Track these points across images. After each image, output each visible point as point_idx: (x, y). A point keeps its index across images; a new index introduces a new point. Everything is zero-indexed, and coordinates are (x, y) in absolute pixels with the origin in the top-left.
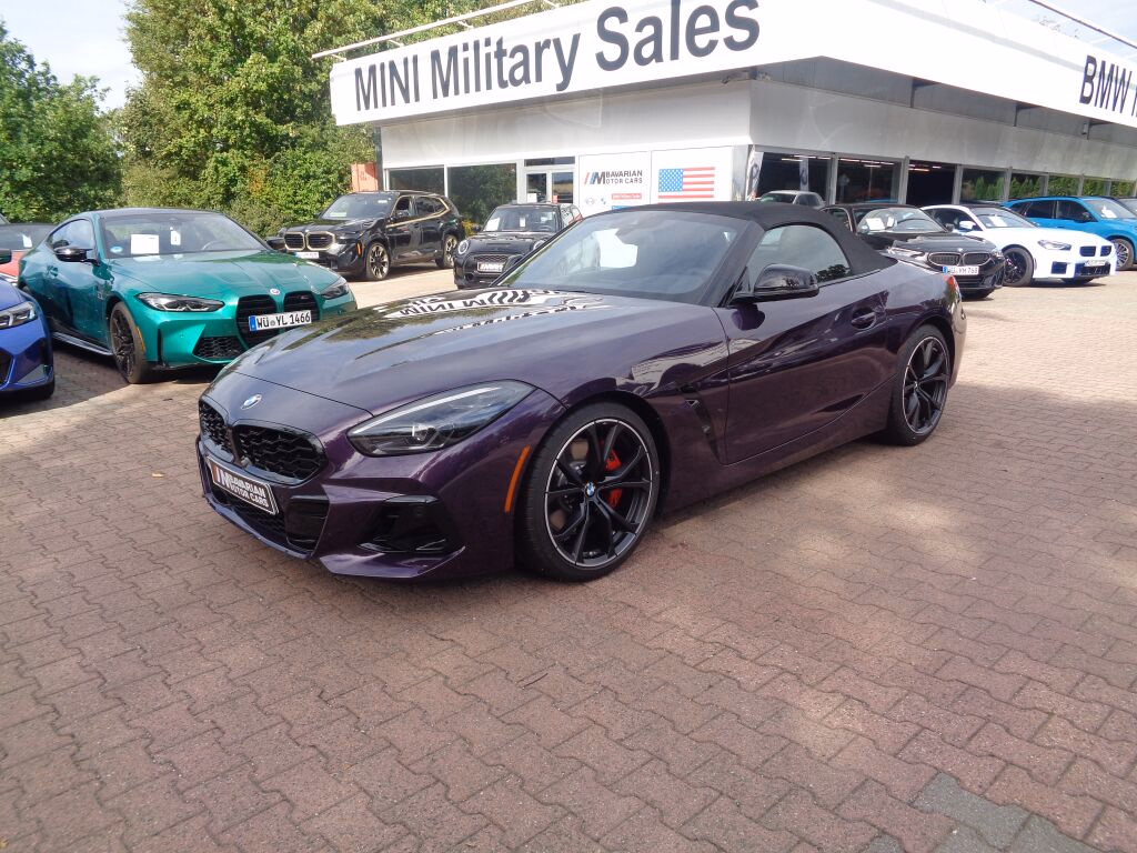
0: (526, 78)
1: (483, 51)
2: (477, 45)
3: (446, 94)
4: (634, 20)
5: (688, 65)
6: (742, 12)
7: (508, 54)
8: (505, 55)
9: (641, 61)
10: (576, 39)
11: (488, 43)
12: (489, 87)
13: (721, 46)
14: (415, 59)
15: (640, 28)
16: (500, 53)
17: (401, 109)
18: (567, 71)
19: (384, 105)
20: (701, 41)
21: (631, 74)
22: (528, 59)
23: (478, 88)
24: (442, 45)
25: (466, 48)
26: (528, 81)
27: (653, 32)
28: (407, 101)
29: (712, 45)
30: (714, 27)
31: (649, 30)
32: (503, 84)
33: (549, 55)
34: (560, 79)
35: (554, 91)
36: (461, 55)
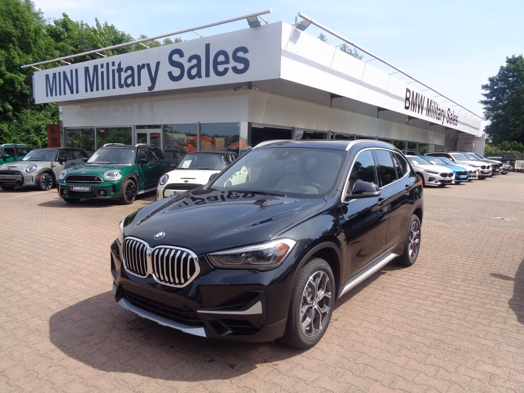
0: (133, 84)
1: (111, 68)
2: (108, 64)
3: (92, 90)
4: (187, 56)
5: (214, 80)
6: (240, 54)
7: (124, 70)
8: (122, 71)
9: (191, 77)
10: (158, 64)
11: (113, 64)
12: (114, 87)
13: (230, 71)
14: (76, 70)
15: (190, 60)
16: (120, 70)
17: (69, 97)
18: (153, 80)
19: (60, 94)
20: (221, 68)
21: (186, 83)
22: (134, 73)
23: (108, 88)
24: (90, 64)
25: (102, 66)
26: (134, 85)
27: (196, 63)
28: (72, 92)
29: (226, 70)
30: (227, 61)
31: (194, 62)
32: (121, 86)
33: (144, 72)
34: (150, 85)
35: (147, 90)
36: (100, 70)
